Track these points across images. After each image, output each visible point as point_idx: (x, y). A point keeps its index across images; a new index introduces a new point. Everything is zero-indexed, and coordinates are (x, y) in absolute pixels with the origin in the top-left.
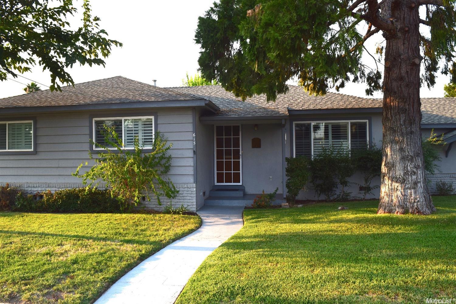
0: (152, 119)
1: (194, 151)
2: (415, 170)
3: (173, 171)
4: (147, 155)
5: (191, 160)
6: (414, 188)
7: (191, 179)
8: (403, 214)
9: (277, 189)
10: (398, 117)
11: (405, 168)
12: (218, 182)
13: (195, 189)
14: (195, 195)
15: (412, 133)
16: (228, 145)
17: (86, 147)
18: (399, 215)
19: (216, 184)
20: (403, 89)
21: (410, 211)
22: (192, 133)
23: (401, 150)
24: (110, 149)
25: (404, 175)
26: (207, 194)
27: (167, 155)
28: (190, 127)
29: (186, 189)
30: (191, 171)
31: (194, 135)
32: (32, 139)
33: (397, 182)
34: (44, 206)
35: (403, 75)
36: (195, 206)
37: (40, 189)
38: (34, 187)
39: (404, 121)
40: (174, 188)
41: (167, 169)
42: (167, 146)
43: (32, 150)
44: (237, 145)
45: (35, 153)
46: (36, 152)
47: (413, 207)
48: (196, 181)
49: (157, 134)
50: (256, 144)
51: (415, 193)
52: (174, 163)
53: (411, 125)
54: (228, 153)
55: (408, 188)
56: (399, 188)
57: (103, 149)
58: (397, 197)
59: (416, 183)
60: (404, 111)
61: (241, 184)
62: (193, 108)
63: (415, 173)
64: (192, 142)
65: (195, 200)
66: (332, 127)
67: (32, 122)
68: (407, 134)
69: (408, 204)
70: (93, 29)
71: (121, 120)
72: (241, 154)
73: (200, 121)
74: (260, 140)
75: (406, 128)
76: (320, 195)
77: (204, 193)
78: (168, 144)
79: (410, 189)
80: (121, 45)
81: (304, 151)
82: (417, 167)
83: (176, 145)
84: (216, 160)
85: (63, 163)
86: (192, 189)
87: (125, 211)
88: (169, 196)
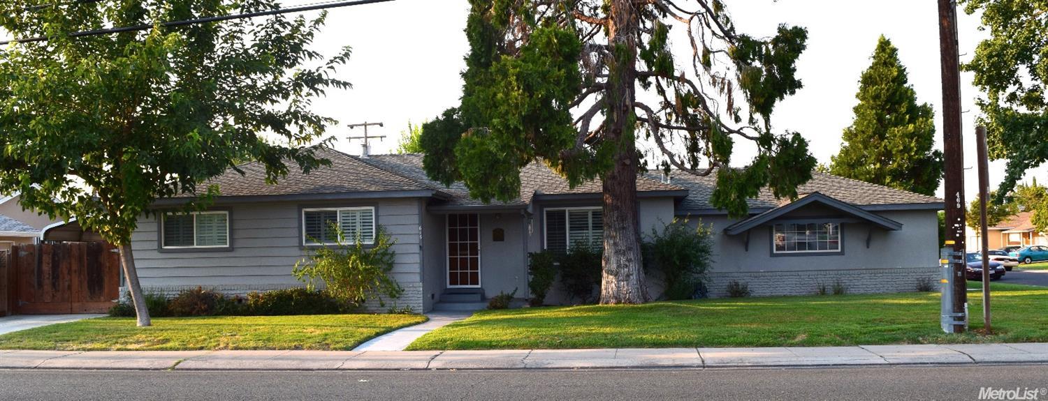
0: (372, 210)
1: (420, 247)
2: (627, 263)
3: (397, 269)
4: (367, 250)
5: (417, 256)
6: (626, 281)
7: (417, 278)
8: (616, 304)
9: (517, 289)
10: (611, 213)
11: (618, 262)
12: (451, 284)
13: (421, 289)
14: (422, 296)
15: (624, 228)
16: (463, 238)
17: (295, 242)
18: (613, 305)
19: (449, 286)
20: (616, 188)
21: (623, 301)
22: (417, 226)
23: (615, 244)
24: (327, 244)
25: (617, 268)
26: (437, 296)
27: (390, 251)
28: (416, 219)
29: (412, 289)
30: (417, 268)
31: (420, 228)
32: (226, 233)
33: (611, 275)
34: (251, 309)
35: (616, 174)
36: (422, 308)
37: (238, 292)
38: (231, 290)
39: (617, 218)
40: (399, 287)
41: (390, 266)
42: (390, 242)
43: (228, 246)
44: (474, 237)
45: (231, 249)
46: (233, 248)
47: (625, 297)
48: (423, 280)
49: (378, 228)
50: (499, 236)
51: (628, 285)
52: (397, 259)
53: (623, 221)
54: (464, 247)
55: (621, 280)
56: (614, 280)
57: (319, 244)
58: (612, 289)
59: (628, 276)
60: (617, 208)
61: (479, 286)
62: (420, 199)
63: (627, 266)
64: (417, 236)
65: (421, 301)
66: (593, 215)
67: (227, 213)
68: (620, 229)
69: (621, 295)
70: (305, 106)
71: (336, 211)
72: (479, 248)
73: (427, 210)
74: (503, 231)
75: (619, 224)
76: (573, 298)
77: (433, 296)
78: (393, 239)
79: (623, 281)
80: (336, 122)
81: (557, 244)
82: (629, 261)
83: (400, 240)
84: (448, 257)
85: (264, 261)
86: (418, 289)
87: (344, 312)
88: (392, 296)
